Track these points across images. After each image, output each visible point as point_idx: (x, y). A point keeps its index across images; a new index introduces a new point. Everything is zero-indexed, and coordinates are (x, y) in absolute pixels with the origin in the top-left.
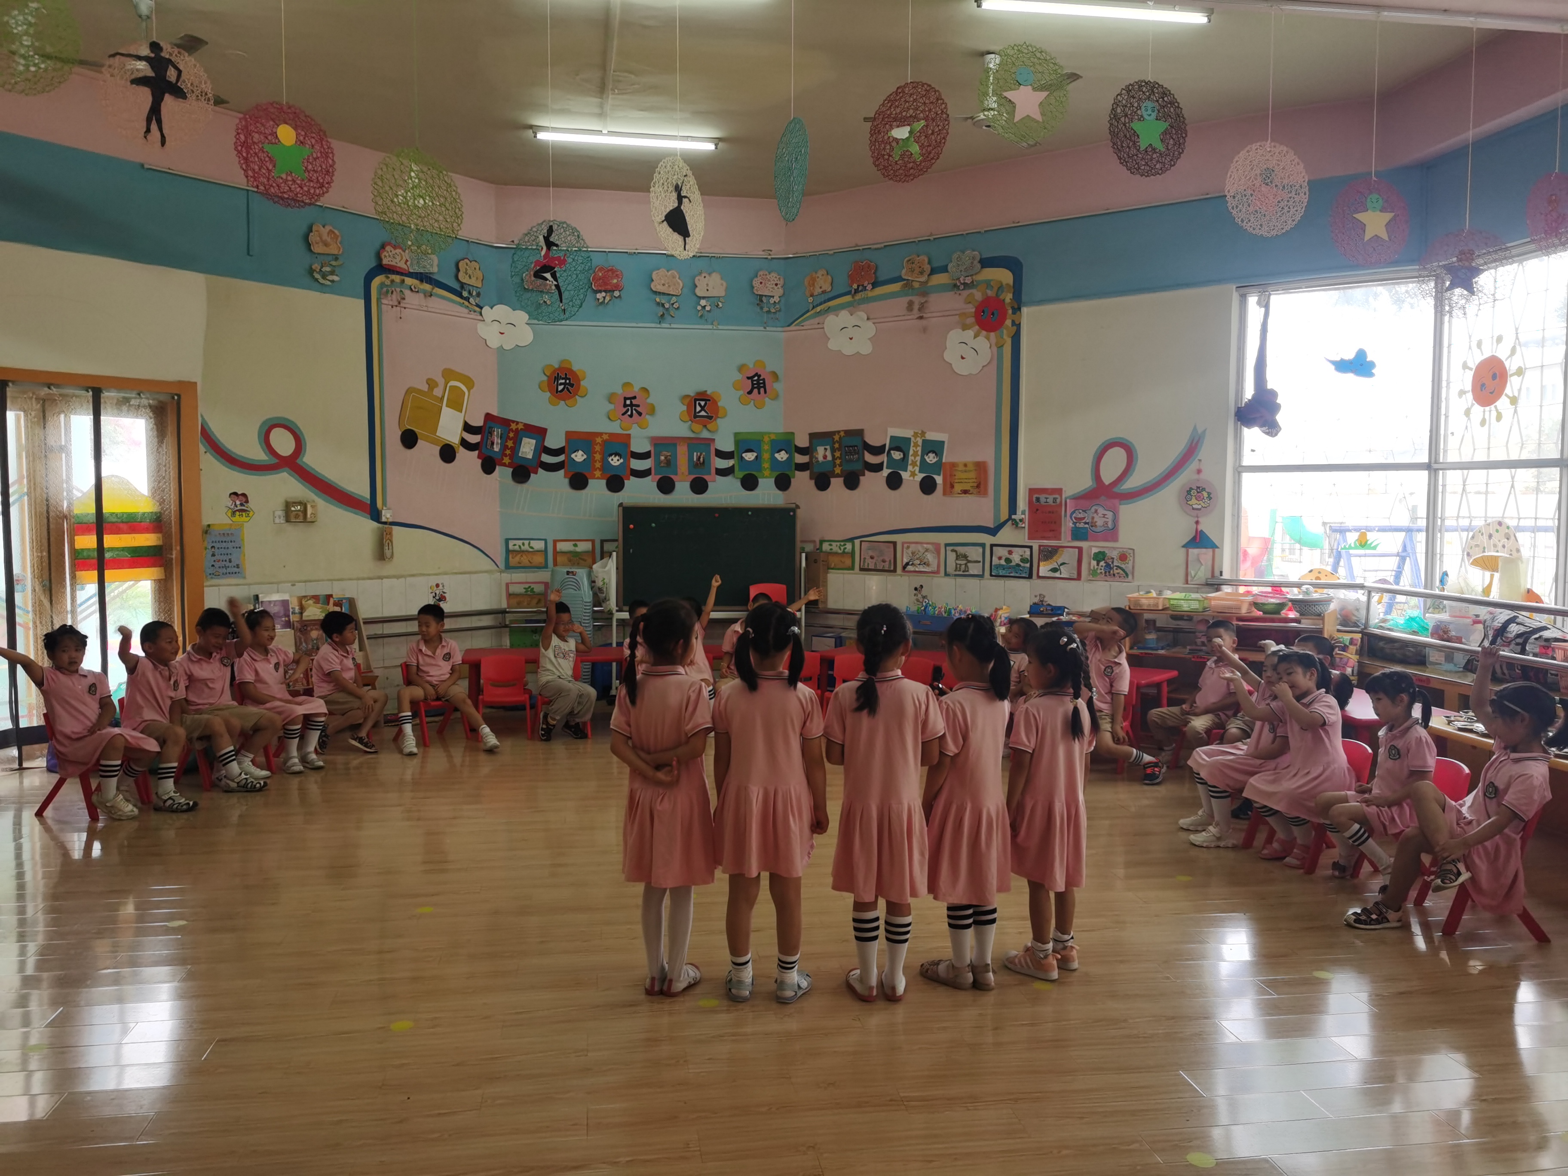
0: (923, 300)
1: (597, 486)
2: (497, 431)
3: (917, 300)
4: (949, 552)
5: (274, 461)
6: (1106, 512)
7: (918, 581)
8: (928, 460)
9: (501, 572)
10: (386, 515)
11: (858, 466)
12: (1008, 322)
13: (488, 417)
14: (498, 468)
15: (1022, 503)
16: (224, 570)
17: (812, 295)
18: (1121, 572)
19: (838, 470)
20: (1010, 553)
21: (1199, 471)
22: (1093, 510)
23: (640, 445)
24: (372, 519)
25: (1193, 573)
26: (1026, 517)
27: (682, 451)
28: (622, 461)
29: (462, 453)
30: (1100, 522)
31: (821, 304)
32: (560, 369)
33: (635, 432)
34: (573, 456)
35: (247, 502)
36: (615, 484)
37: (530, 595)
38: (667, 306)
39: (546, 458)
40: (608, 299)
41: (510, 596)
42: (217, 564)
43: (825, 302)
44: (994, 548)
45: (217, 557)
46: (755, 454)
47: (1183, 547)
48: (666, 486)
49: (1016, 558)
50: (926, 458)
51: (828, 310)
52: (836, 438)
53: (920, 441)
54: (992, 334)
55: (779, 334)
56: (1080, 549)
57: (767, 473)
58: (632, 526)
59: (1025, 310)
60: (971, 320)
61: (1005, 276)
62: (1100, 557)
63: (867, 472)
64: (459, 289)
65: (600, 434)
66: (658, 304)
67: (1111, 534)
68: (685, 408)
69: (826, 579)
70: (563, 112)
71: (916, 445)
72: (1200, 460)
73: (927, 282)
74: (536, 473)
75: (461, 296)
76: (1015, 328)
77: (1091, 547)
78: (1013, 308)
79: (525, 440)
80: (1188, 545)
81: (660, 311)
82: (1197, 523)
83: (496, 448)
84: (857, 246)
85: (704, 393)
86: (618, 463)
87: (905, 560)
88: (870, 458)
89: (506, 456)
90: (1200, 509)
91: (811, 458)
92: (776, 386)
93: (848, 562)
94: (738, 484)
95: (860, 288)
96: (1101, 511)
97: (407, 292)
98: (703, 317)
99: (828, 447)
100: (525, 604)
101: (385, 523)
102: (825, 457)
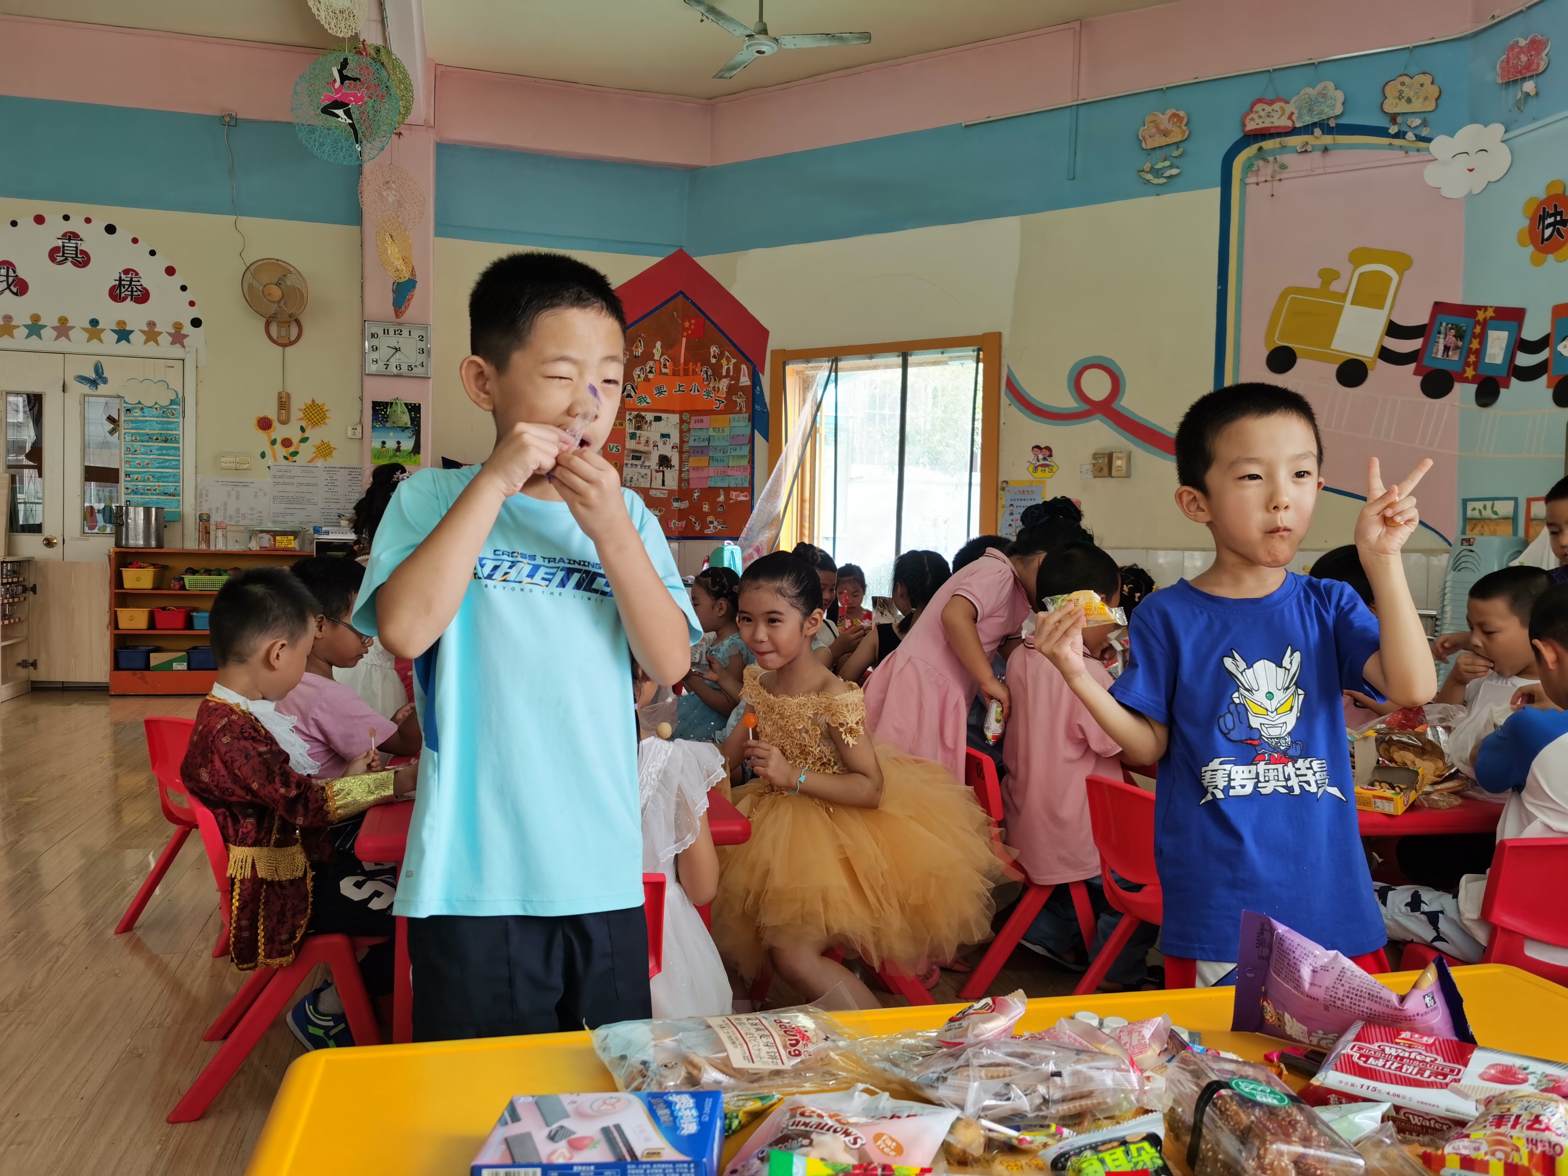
5: (1088, 408)
13: (1439, 308)
14: (1453, 387)
29: (1381, 370)
32: (1549, 199)
34: (1560, 348)
35: (1051, 456)
39: (1523, 359)
64: (1387, 126)
75: (1387, 135)
79: (1495, 335)
97: (1291, 158)
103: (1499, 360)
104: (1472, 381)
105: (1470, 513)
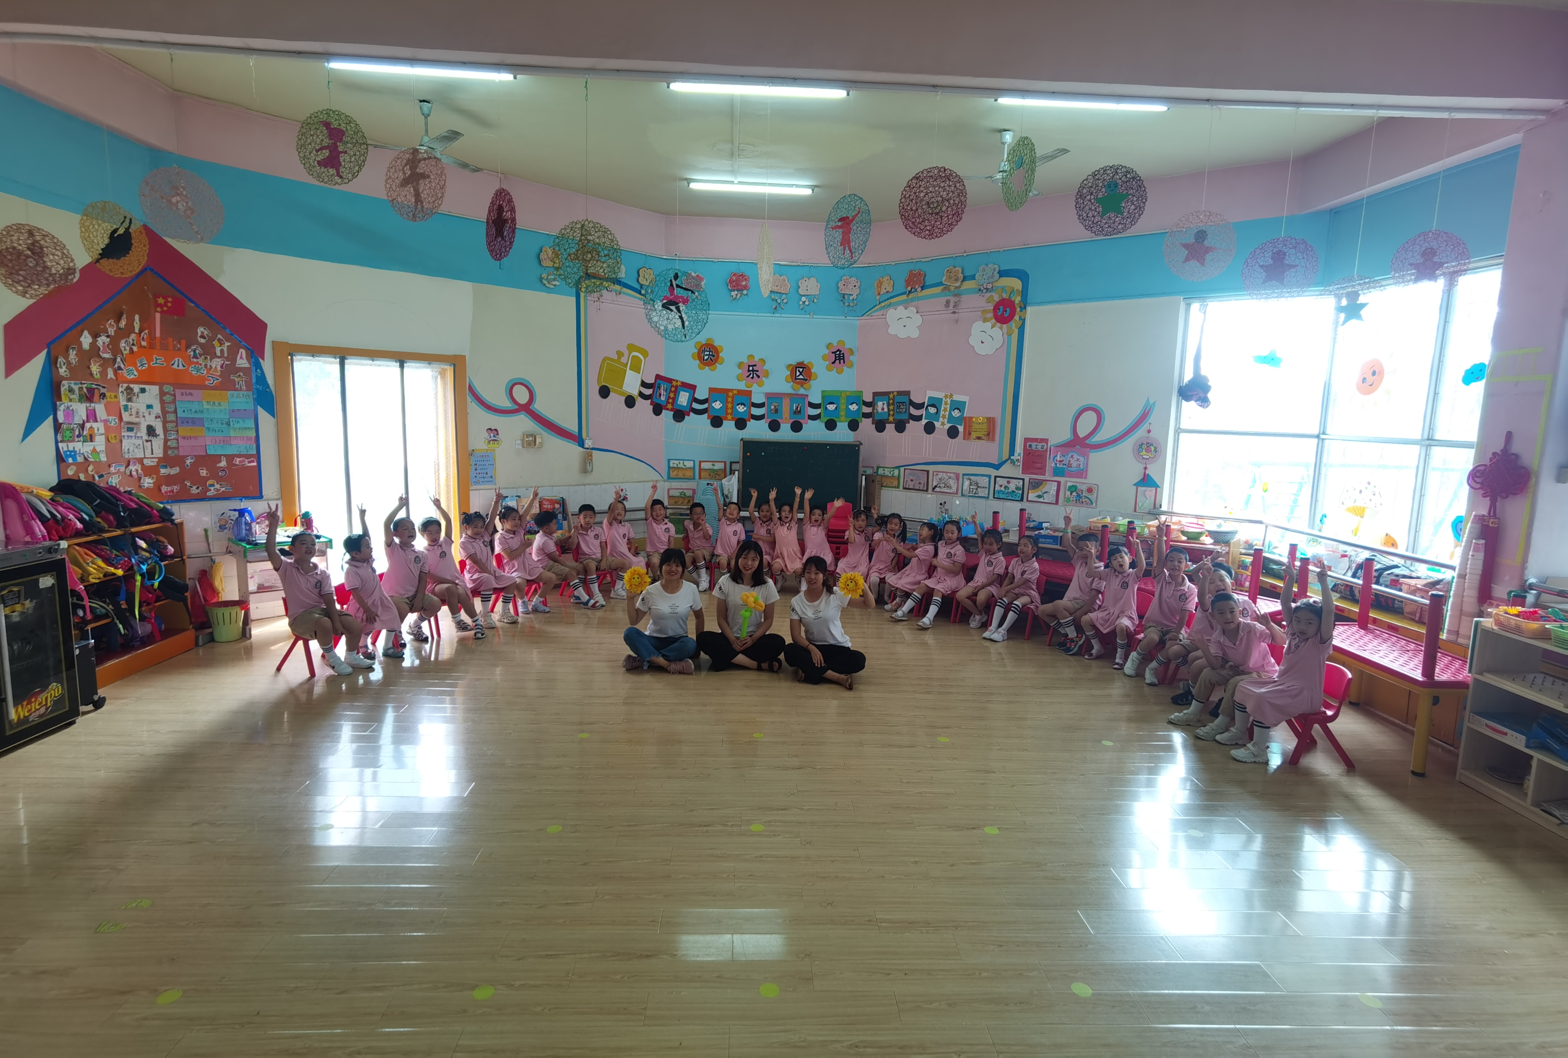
0: (956, 299)
1: (729, 425)
2: (664, 386)
3: (953, 300)
4: (965, 480)
5: (517, 407)
6: (1079, 457)
7: (943, 498)
8: (954, 415)
9: (664, 481)
10: (588, 443)
11: (905, 417)
12: (1017, 317)
13: (658, 377)
14: (664, 411)
15: (1019, 449)
16: (483, 480)
17: (879, 294)
18: (1088, 500)
19: (891, 419)
20: (1009, 482)
21: (1149, 431)
22: (1070, 455)
23: (757, 398)
24: (579, 446)
25: (1139, 504)
26: (1021, 458)
27: (786, 402)
28: (745, 408)
29: (639, 401)
30: (1074, 464)
31: (885, 301)
32: (707, 345)
33: (755, 388)
34: (713, 404)
35: (498, 434)
36: (741, 424)
37: (683, 496)
38: (779, 301)
39: (696, 406)
40: (739, 296)
41: (670, 497)
42: (477, 475)
43: (888, 299)
44: (998, 479)
45: (477, 472)
46: (835, 406)
47: (1134, 485)
48: (774, 426)
49: (1012, 486)
50: (953, 413)
51: (890, 305)
52: (891, 396)
53: (949, 402)
54: (1005, 326)
55: (855, 321)
56: (1059, 483)
57: (842, 418)
58: (748, 454)
59: (1029, 309)
60: (991, 315)
61: (1016, 284)
62: (1073, 489)
63: (911, 421)
64: (639, 288)
65: (732, 390)
66: (773, 299)
67: (1081, 474)
68: (789, 373)
69: (880, 493)
70: (707, 170)
71: (946, 403)
72: (1150, 424)
73: (960, 287)
74: (689, 415)
75: (640, 293)
76: (1021, 321)
77: (1066, 482)
78: (1020, 307)
79: (682, 393)
80: (1137, 485)
81: (774, 304)
82: (1146, 468)
83: (663, 398)
84: (912, 259)
85: (802, 363)
86: (743, 410)
87: (935, 484)
88: (914, 411)
89: (669, 403)
90: (1148, 459)
91: (873, 410)
92: (852, 358)
93: (896, 483)
94: (823, 425)
95: (913, 290)
96: (1076, 456)
97: (604, 292)
98: (803, 309)
99: (885, 402)
100: (680, 503)
101: (587, 449)
102: (883, 409)
103: (685, 404)
104: (671, 410)
105: (671, 465)
